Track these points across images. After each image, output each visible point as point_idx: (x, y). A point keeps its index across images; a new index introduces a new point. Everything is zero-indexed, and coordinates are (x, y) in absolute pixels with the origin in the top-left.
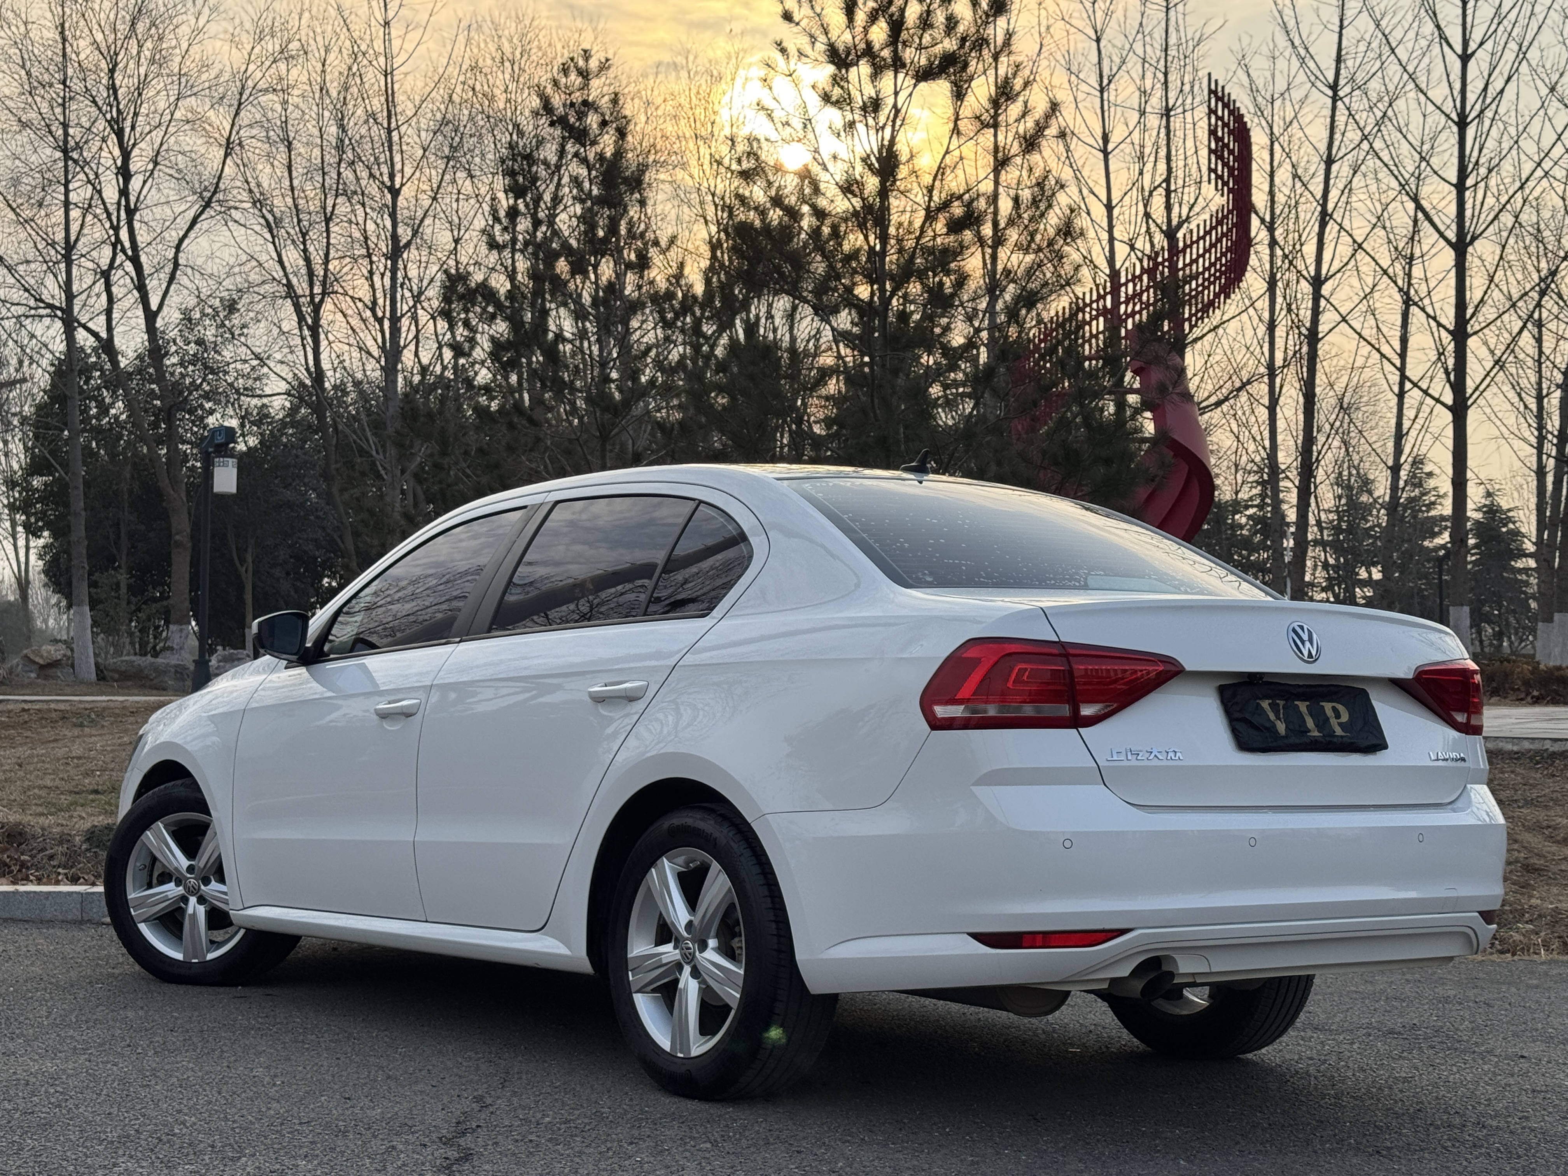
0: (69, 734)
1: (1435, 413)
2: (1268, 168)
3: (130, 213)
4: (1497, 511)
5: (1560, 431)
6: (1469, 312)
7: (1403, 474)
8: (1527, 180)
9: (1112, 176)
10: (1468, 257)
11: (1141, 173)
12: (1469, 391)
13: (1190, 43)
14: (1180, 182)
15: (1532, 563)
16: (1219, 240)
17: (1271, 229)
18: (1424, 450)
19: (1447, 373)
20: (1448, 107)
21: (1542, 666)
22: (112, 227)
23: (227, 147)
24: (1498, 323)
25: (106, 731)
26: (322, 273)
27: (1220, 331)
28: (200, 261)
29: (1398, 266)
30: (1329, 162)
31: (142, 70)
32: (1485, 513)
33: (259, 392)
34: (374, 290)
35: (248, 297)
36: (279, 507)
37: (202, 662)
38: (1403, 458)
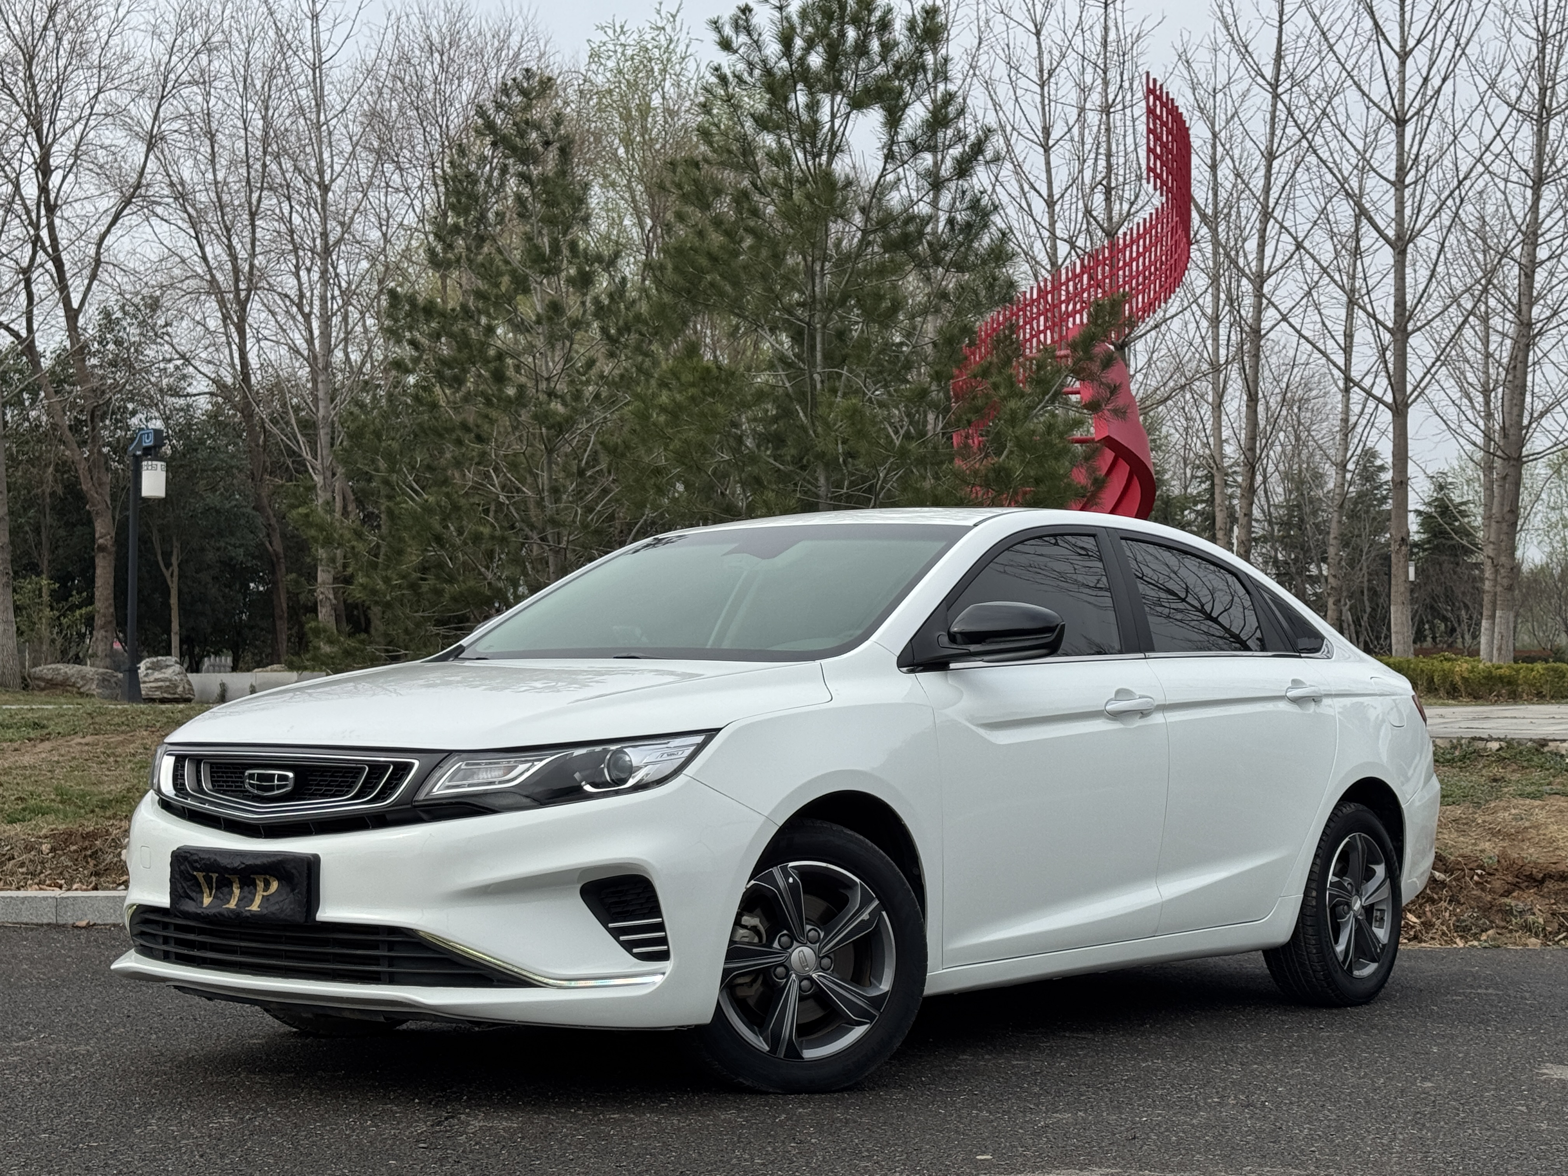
1: (1377, 412)
2: (1209, 161)
3: (51, 209)
8: (1467, 176)
9: (1053, 171)
10: (1409, 254)
11: (1081, 171)
12: (1409, 388)
13: (1129, 40)
16: (1159, 239)
17: (1213, 226)
18: (1370, 443)
19: (1388, 376)
20: (1387, 105)
22: (31, 223)
23: (150, 142)
26: (247, 268)
27: (1164, 328)
28: (121, 257)
30: (1270, 156)
31: (62, 63)
32: (1434, 505)
33: (184, 392)
34: (300, 284)
35: (171, 294)
36: (206, 510)
37: (131, 669)
38: (1349, 454)
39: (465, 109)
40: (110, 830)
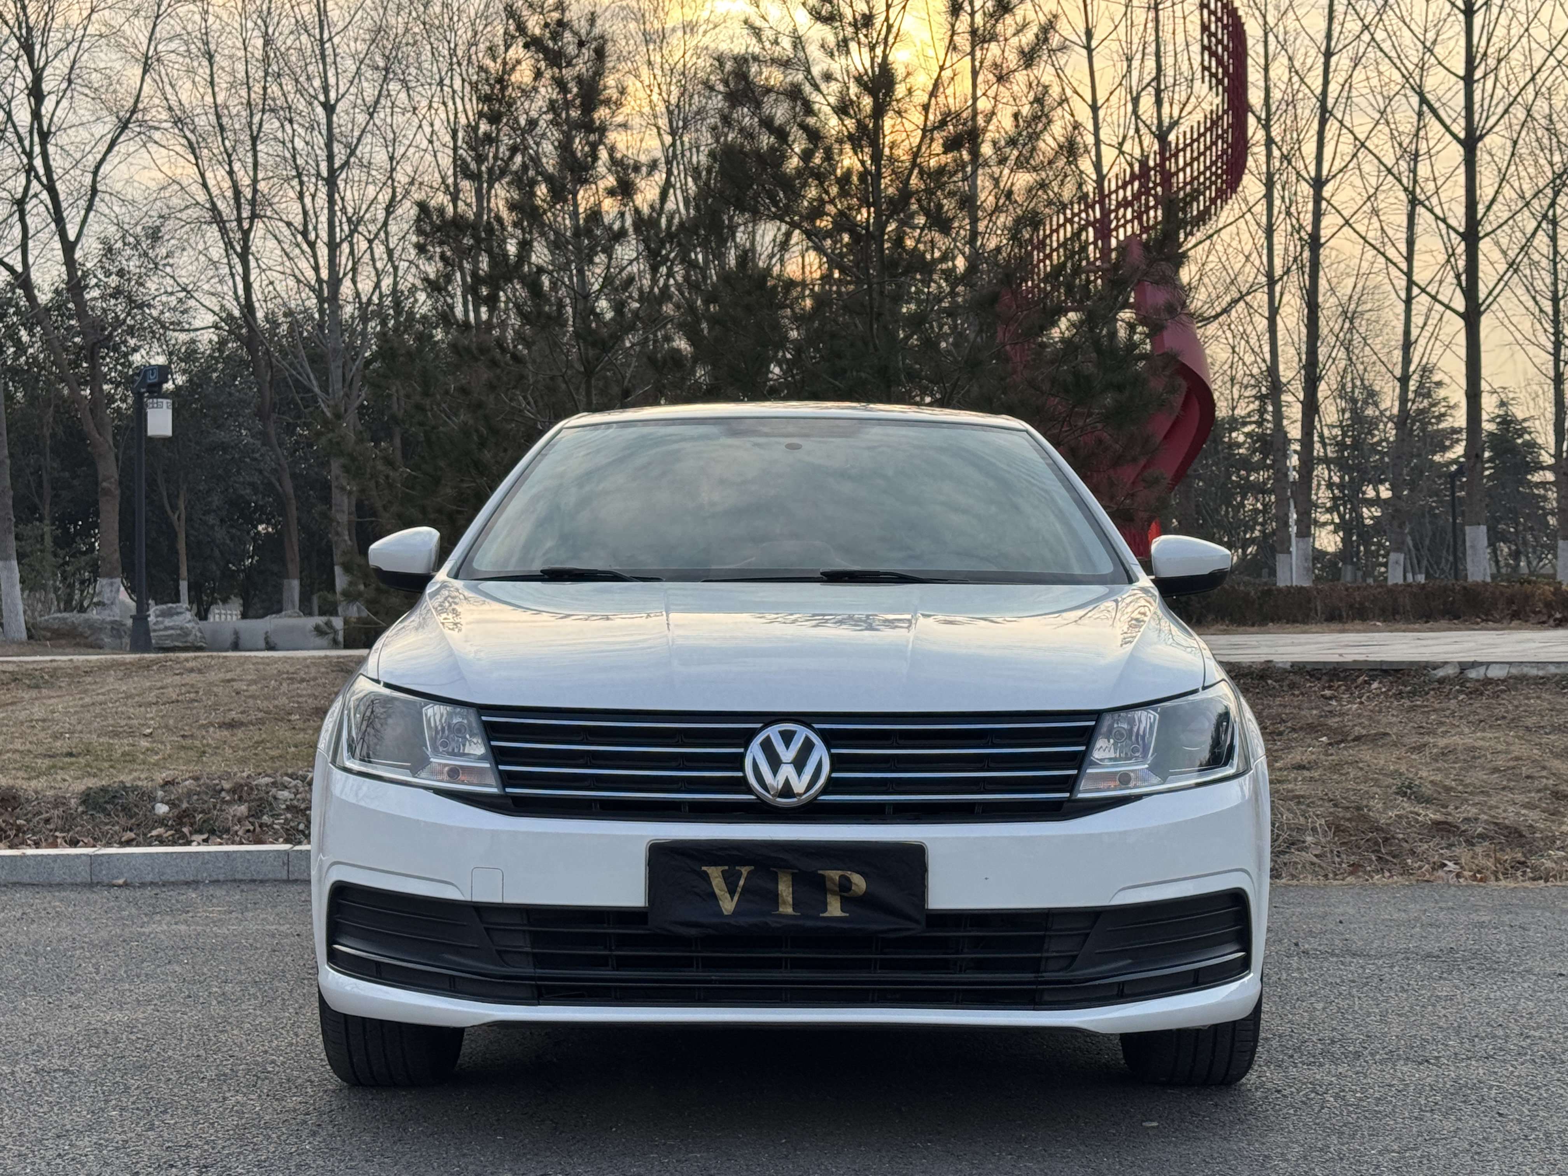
0: (27, 696)
1: (1445, 319)
3: (44, 137)
4: (1511, 422)
6: (1481, 209)
7: (1413, 385)
8: (1539, 70)
9: (1097, 75)
10: (1479, 153)
12: (1482, 296)
15: (1550, 476)
17: (1267, 127)
18: (1433, 359)
19: (1458, 276)
21: (1564, 587)
22: (24, 151)
23: (146, 63)
24: (1511, 222)
25: (64, 692)
26: (250, 196)
28: (118, 186)
29: (1403, 165)
30: (1328, 54)
32: (1499, 424)
33: (186, 326)
34: (305, 211)
35: (170, 224)
36: (212, 449)
37: (140, 617)
38: (1412, 368)
40: (140, 783)
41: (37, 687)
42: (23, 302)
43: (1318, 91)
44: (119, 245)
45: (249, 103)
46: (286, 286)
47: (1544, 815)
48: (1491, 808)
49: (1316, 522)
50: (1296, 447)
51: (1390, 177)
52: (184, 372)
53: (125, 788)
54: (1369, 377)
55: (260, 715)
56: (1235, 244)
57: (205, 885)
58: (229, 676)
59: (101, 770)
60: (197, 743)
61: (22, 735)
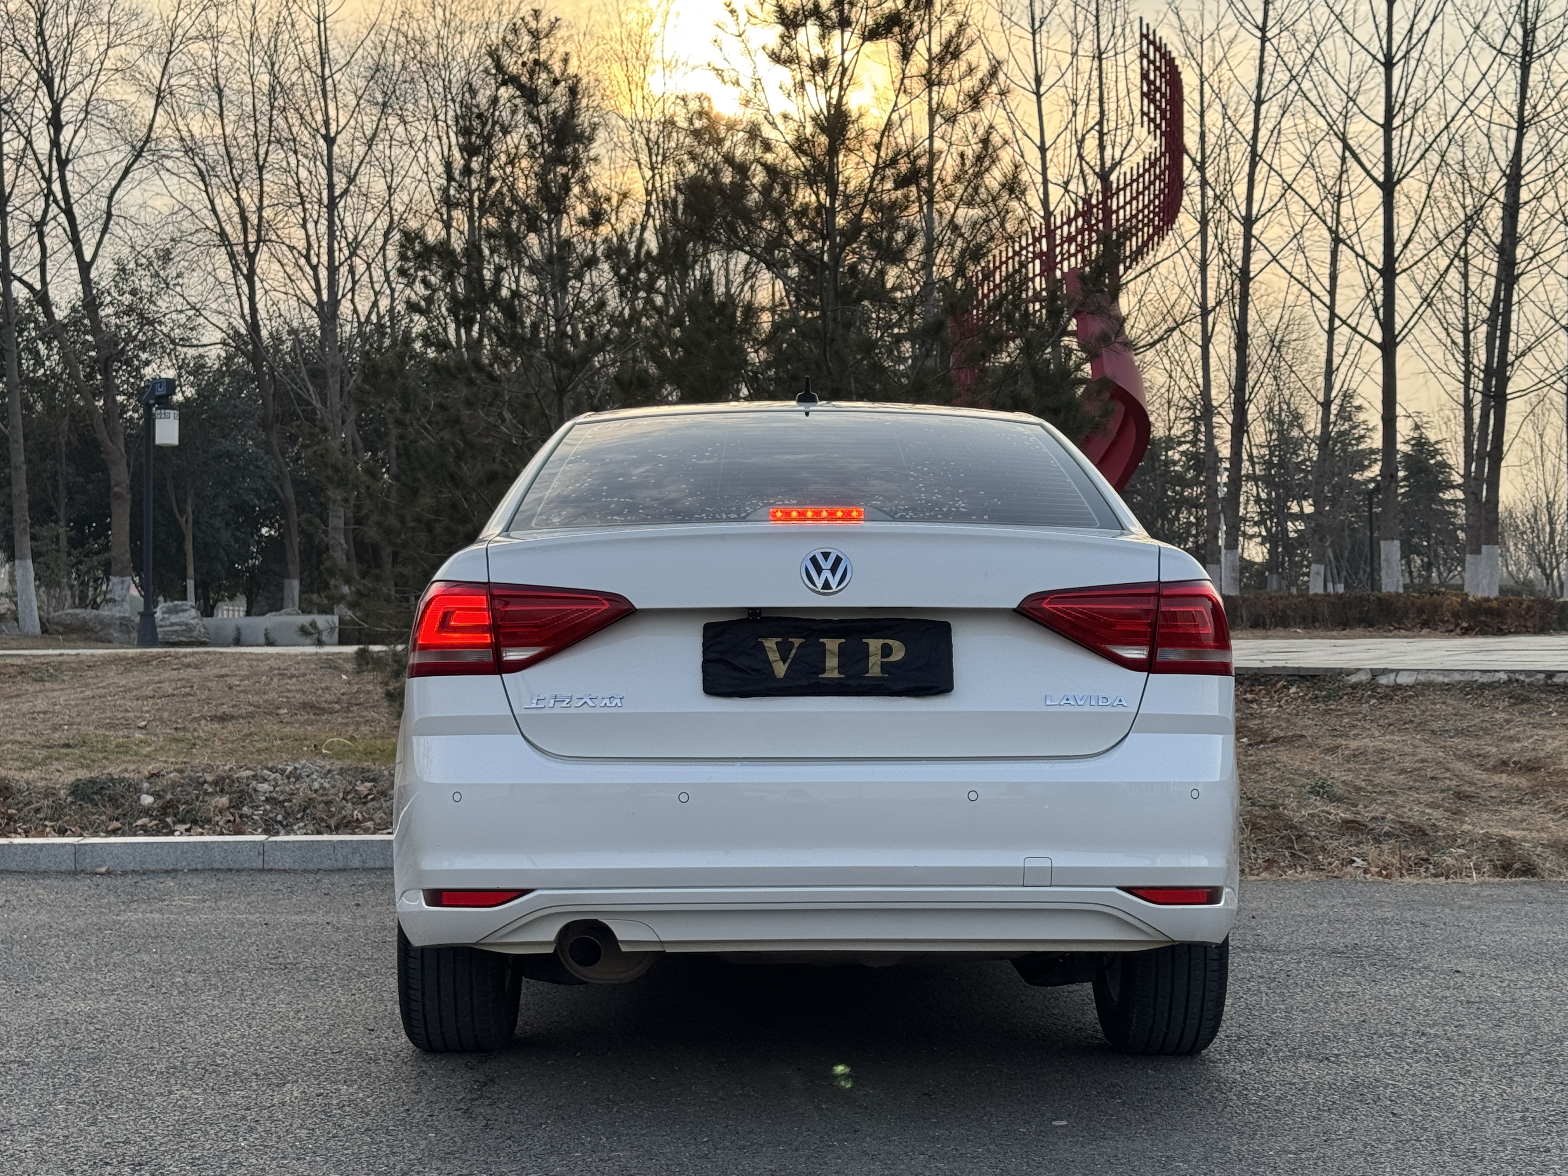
0: (31, 689)
1: (1364, 349)
2: (1198, 108)
3: (63, 164)
4: (1425, 444)
5: (1486, 366)
6: (1398, 248)
7: (1334, 409)
8: (1453, 119)
9: (1045, 119)
10: (1396, 195)
11: (1074, 114)
12: (1398, 327)
14: (1112, 125)
15: (1460, 495)
16: (1152, 183)
17: (1201, 168)
18: (1354, 386)
19: (1376, 310)
20: (1375, 48)
21: (1470, 598)
22: (43, 177)
23: (158, 96)
24: (1426, 260)
25: (67, 685)
26: (256, 222)
27: (1153, 270)
28: (132, 211)
29: (1327, 205)
30: (1259, 102)
31: (72, 20)
32: (1413, 445)
33: (195, 342)
34: (308, 237)
35: (181, 247)
36: (218, 457)
37: (147, 615)
38: (1333, 394)
39: (467, 62)
40: (127, 775)
41: (42, 680)
42: (42, 318)
43: (1249, 137)
44: (132, 265)
45: (256, 135)
46: (289, 307)
47: (1447, 814)
48: (1398, 807)
49: (1244, 534)
50: (1227, 465)
51: (1315, 217)
52: (192, 385)
53: (112, 780)
54: (1295, 401)
55: (251, 709)
56: (1171, 277)
57: (185, 874)
58: (223, 671)
59: (94, 761)
60: (189, 735)
61: (23, 726)
